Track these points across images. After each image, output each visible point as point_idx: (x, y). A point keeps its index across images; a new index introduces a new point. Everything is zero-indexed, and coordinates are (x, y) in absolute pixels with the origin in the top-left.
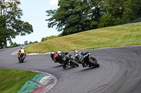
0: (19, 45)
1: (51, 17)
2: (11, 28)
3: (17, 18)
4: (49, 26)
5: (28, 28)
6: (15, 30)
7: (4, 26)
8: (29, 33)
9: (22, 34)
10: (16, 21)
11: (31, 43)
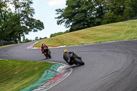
0: (31, 41)
1: (59, 15)
2: (24, 25)
3: (29, 16)
4: (58, 24)
5: (40, 25)
6: (28, 27)
7: (19, 23)
8: (41, 29)
9: (35, 31)
10: (29, 19)
11: (41, 39)
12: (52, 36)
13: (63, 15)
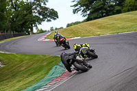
0: (45, 31)
1: (75, 3)
2: (37, 14)
4: (74, 12)
5: (53, 15)
6: (41, 17)
7: (31, 12)
8: (54, 19)
9: (48, 21)
10: (41, 7)
11: (56, 29)
12: (68, 25)
13: (79, 3)
